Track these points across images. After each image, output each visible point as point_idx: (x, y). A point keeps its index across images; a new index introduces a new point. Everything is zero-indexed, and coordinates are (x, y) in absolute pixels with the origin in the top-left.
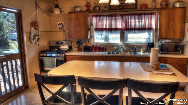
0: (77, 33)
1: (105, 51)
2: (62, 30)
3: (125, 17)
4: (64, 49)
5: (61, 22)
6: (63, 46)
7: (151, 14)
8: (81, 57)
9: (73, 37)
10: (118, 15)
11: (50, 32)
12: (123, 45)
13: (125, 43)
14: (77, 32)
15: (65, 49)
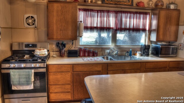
0: (61, 32)
1: (96, 55)
2: (33, 26)
3: (119, 15)
4: (43, 55)
5: (31, 15)
6: (40, 51)
7: (146, 14)
8: (72, 65)
9: (55, 37)
10: (111, 11)
11: (11, 28)
12: (115, 48)
13: (118, 46)
14: (61, 30)
15: (45, 54)
